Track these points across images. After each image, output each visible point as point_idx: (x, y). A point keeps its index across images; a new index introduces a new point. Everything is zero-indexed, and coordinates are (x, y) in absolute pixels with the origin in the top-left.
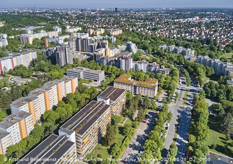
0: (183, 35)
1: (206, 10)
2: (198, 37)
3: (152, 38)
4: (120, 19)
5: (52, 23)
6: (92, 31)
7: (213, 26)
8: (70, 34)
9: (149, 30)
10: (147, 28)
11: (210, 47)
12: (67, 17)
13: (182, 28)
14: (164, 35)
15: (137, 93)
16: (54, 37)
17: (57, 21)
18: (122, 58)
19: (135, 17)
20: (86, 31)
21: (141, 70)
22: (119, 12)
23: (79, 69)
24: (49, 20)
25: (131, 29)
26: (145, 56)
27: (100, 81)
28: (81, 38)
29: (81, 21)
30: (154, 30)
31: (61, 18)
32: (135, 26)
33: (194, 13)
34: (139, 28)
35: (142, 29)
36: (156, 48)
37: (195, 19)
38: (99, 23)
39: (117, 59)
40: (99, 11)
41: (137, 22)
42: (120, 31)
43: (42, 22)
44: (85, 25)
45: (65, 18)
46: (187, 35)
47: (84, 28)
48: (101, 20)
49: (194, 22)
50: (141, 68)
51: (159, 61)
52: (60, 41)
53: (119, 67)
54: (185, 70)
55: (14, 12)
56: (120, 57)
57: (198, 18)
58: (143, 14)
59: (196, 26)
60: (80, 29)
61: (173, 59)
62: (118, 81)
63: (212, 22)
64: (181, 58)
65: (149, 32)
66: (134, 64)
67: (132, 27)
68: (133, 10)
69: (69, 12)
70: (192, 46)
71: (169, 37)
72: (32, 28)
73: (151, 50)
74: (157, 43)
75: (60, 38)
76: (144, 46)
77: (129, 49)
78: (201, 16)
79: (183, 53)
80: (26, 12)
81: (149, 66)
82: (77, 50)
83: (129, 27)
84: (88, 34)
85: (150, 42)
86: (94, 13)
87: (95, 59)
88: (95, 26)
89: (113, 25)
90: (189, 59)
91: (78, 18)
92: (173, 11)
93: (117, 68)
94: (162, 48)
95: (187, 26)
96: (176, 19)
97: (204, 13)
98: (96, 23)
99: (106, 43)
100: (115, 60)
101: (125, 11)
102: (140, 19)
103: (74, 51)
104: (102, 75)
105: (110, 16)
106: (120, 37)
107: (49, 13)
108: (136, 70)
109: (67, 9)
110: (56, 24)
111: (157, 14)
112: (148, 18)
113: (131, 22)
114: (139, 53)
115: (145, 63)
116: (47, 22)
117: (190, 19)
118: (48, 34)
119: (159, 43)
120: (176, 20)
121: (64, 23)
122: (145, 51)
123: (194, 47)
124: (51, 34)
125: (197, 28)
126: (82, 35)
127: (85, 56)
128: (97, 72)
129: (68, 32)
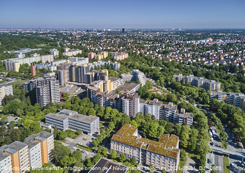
0: (199, 60)
1: (218, 31)
2: (217, 62)
3: (163, 64)
4: (127, 40)
5: (52, 45)
6: (93, 55)
7: (232, 49)
8: (66, 58)
9: (159, 53)
10: (157, 51)
11: (238, 77)
12: (70, 38)
13: (196, 51)
14: (177, 60)
15: (148, 163)
16: (47, 62)
17: (58, 43)
18: (126, 98)
19: (143, 38)
20: (86, 55)
21: (153, 116)
22: (126, 32)
23: (64, 113)
24: (50, 41)
25: (139, 52)
26: (157, 89)
27: (91, 134)
28: (75, 66)
29: (84, 43)
30: (165, 53)
31: (64, 39)
32: (143, 48)
33: (206, 34)
34: (148, 51)
35: (151, 52)
36: (169, 78)
37: (208, 41)
38: (104, 45)
39: (118, 97)
40: (106, 31)
41: (146, 44)
42: (126, 55)
43: (41, 43)
44: (88, 46)
45: (67, 39)
46: (204, 59)
47: (85, 51)
48: (106, 41)
49: (207, 44)
50: (152, 111)
51: (176, 98)
52: (52, 67)
53: (121, 110)
54: (214, 114)
55: (16, 33)
56: (122, 96)
57: (211, 40)
58: (151, 34)
59: (211, 48)
60: (80, 52)
61: (194, 95)
62: (118, 139)
63: (228, 44)
64: (205, 94)
65: (160, 55)
66: (142, 105)
67: (139, 50)
68: (141, 31)
69: (74, 33)
70: (214, 75)
71: (183, 63)
72: (27, 50)
73: (163, 81)
74: (170, 71)
75: (54, 63)
76: (154, 75)
77: (135, 79)
78: (215, 38)
79: (206, 87)
80: (29, 33)
81: (163, 108)
82: (71, 80)
83: (136, 50)
84: (87, 59)
85: (161, 68)
86: (100, 33)
88: (99, 49)
89: (119, 47)
90: (217, 97)
91: (82, 39)
92: (183, 32)
93: (118, 112)
94: (177, 78)
95: (201, 49)
96: (188, 40)
97: (216, 34)
98: (100, 45)
99: (105, 74)
100: (116, 99)
101: (133, 32)
102: (149, 41)
103: (66, 81)
104: (95, 124)
105: (116, 37)
106: (125, 63)
107: (53, 34)
108: (144, 115)
109: (73, 30)
110: (56, 45)
111: (167, 35)
112: (157, 40)
113: (139, 44)
114: (148, 85)
115: (158, 104)
116: (47, 43)
117: (203, 41)
119: (173, 71)
120: (188, 42)
121: (65, 45)
122: (155, 82)
123: (217, 77)
124: (45, 59)
125: (213, 51)
126: (81, 60)
127: (79, 89)
128: (88, 120)
129: (66, 56)
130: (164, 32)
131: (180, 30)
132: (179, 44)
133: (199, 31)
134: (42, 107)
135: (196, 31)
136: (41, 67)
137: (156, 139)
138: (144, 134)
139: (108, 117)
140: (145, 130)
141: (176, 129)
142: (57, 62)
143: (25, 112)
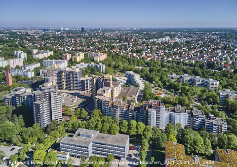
5: (11, 46)
8: (40, 61)
16: (18, 67)
17: (17, 43)
22: (86, 32)
23: (82, 134)
24: (6, 41)
26: (158, 91)
27: (125, 159)
29: (48, 43)
31: (21, 39)
32: (114, 47)
33: (160, 33)
34: (120, 50)
35: (124, 51)
38: (71, 45)
42: (105, 55)
44: (55, 47)
45: (27, 39)
46: (178, 57)
47: (55, 52)
50: (180, 120)
52: (29, 73)
57: (169, 38)
65: (135, 54)
68: (99, 30)
69: (29, 32)
75: (27, 68)
82: (60, 87)
84: (65, 61)
86: (59, 33)
87: (100, 108)
88: (68, 49)
89: (89, 47)
90: (227, 96)
91: (43, 39)
97: (168, 33)
98: (66, 44)
101: (91, 31)
102: (114, 40)
105: (79, 36)
106: (107, 63)
107: (5, 34)
111: (126, 34)
112: (121, 38)
116: (4, 44)
117: (164, 39)
118: (9, 62)
119: (162, 70)
120: (151, 41)
121: (27, 46)
124: (13, 63)
125: (178, 48)
126: (58, 62)
127: (76, 99)
129: (37, 59)
130: (121, 31)
131: (135, 29)
133: (154, 30)
136: (14, 74)
137: (205, 155)
138: (189, 150)
141: (223, 141)
142: (30, 67)
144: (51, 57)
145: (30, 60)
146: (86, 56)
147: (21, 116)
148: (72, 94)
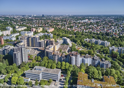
0: (89, 30)
4: (47, 21)
5: (5, 24)
8: (19, 32)
9: (68, 27)
10: (66, 26)
14: (78, 31)
16: (7, 35)
17: (8, 23)
18: (72, 55)
22: (45, 17)
24: (3, 22)
28: (31, 37)
29: (24, 23)
31: (11, 21)
32: (58, 25)
34: (62, 26)
35: (64, 27)
38: (36, 24)
40: (33, 16)
41: (58, 23)
42: (53, 29)
44: (28, 25)
45: (13, 21)
46: (91, 30)
47: (28, 27)
52: (13, 38)
56: (70, 54)
58: (58, 18)
60: (26, 28)
62: (82, 84)
65: (69, 29)
68: (52, 16)
69: (15, 17)
75: (12, 36)
82: (28, 45)
84: (32, 32)
86: (31, 17)
87: (47, 56)
90: (113, 50)
91: (22, 21)
92: (73, 16)
94: (86, 41)
98: (34, 23)
101: (48, 16)
102: (59, 21)
107: (2, 18)
110: (8, 24)
111: (66, 18)
118: (3, 33)
120: (78, 21)
121: (13, 24)
124: (5, 33)
125: (92, 25)
126: (29, 33)
127: (36, 51)
128: (55, 72)
129: (18, 31)
130: (63, 16)
131: (70, 15)
132: (74, 23)
133: (80, 16)
134: (18, 65)
135: (78, 16)
136: (5, 39)
138: (90, 77)
139: (64, 68)
140: (90, 75)
142: (14, 35)
143: (7, 71)
144: (25, 30)
145: (14, 32)
146: (43, 29)
147: (7, 60)
148: (34, 49)
